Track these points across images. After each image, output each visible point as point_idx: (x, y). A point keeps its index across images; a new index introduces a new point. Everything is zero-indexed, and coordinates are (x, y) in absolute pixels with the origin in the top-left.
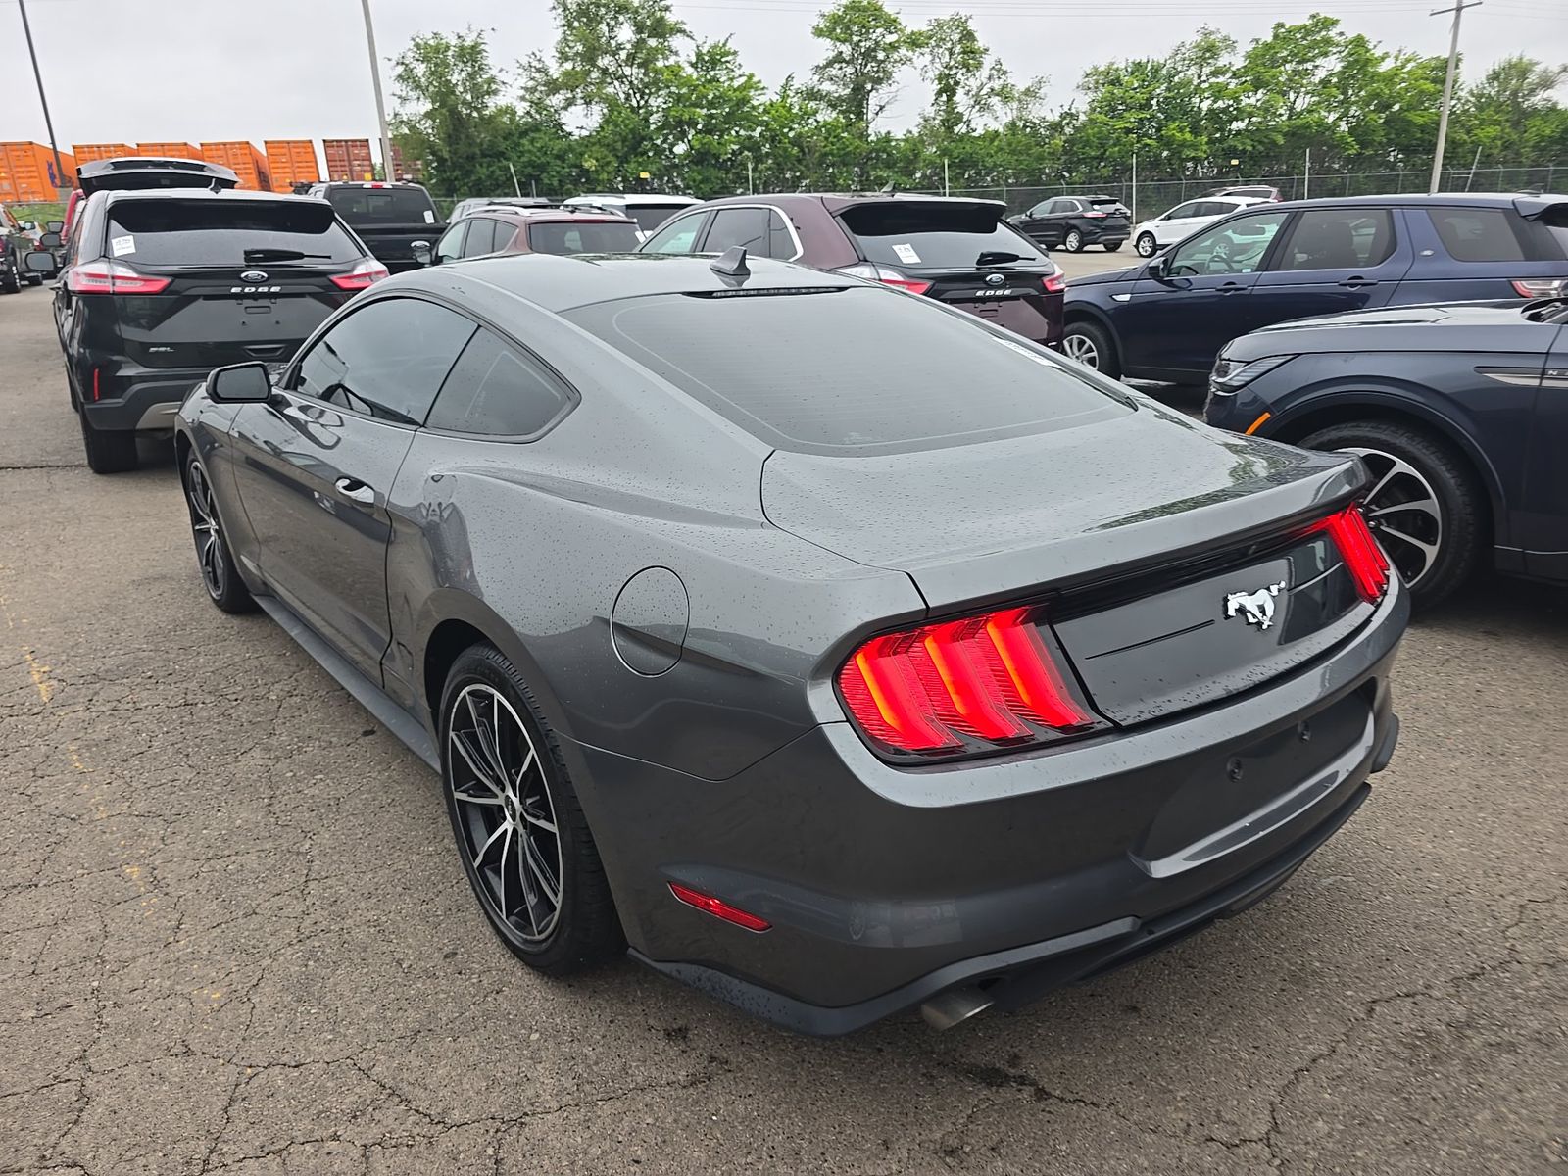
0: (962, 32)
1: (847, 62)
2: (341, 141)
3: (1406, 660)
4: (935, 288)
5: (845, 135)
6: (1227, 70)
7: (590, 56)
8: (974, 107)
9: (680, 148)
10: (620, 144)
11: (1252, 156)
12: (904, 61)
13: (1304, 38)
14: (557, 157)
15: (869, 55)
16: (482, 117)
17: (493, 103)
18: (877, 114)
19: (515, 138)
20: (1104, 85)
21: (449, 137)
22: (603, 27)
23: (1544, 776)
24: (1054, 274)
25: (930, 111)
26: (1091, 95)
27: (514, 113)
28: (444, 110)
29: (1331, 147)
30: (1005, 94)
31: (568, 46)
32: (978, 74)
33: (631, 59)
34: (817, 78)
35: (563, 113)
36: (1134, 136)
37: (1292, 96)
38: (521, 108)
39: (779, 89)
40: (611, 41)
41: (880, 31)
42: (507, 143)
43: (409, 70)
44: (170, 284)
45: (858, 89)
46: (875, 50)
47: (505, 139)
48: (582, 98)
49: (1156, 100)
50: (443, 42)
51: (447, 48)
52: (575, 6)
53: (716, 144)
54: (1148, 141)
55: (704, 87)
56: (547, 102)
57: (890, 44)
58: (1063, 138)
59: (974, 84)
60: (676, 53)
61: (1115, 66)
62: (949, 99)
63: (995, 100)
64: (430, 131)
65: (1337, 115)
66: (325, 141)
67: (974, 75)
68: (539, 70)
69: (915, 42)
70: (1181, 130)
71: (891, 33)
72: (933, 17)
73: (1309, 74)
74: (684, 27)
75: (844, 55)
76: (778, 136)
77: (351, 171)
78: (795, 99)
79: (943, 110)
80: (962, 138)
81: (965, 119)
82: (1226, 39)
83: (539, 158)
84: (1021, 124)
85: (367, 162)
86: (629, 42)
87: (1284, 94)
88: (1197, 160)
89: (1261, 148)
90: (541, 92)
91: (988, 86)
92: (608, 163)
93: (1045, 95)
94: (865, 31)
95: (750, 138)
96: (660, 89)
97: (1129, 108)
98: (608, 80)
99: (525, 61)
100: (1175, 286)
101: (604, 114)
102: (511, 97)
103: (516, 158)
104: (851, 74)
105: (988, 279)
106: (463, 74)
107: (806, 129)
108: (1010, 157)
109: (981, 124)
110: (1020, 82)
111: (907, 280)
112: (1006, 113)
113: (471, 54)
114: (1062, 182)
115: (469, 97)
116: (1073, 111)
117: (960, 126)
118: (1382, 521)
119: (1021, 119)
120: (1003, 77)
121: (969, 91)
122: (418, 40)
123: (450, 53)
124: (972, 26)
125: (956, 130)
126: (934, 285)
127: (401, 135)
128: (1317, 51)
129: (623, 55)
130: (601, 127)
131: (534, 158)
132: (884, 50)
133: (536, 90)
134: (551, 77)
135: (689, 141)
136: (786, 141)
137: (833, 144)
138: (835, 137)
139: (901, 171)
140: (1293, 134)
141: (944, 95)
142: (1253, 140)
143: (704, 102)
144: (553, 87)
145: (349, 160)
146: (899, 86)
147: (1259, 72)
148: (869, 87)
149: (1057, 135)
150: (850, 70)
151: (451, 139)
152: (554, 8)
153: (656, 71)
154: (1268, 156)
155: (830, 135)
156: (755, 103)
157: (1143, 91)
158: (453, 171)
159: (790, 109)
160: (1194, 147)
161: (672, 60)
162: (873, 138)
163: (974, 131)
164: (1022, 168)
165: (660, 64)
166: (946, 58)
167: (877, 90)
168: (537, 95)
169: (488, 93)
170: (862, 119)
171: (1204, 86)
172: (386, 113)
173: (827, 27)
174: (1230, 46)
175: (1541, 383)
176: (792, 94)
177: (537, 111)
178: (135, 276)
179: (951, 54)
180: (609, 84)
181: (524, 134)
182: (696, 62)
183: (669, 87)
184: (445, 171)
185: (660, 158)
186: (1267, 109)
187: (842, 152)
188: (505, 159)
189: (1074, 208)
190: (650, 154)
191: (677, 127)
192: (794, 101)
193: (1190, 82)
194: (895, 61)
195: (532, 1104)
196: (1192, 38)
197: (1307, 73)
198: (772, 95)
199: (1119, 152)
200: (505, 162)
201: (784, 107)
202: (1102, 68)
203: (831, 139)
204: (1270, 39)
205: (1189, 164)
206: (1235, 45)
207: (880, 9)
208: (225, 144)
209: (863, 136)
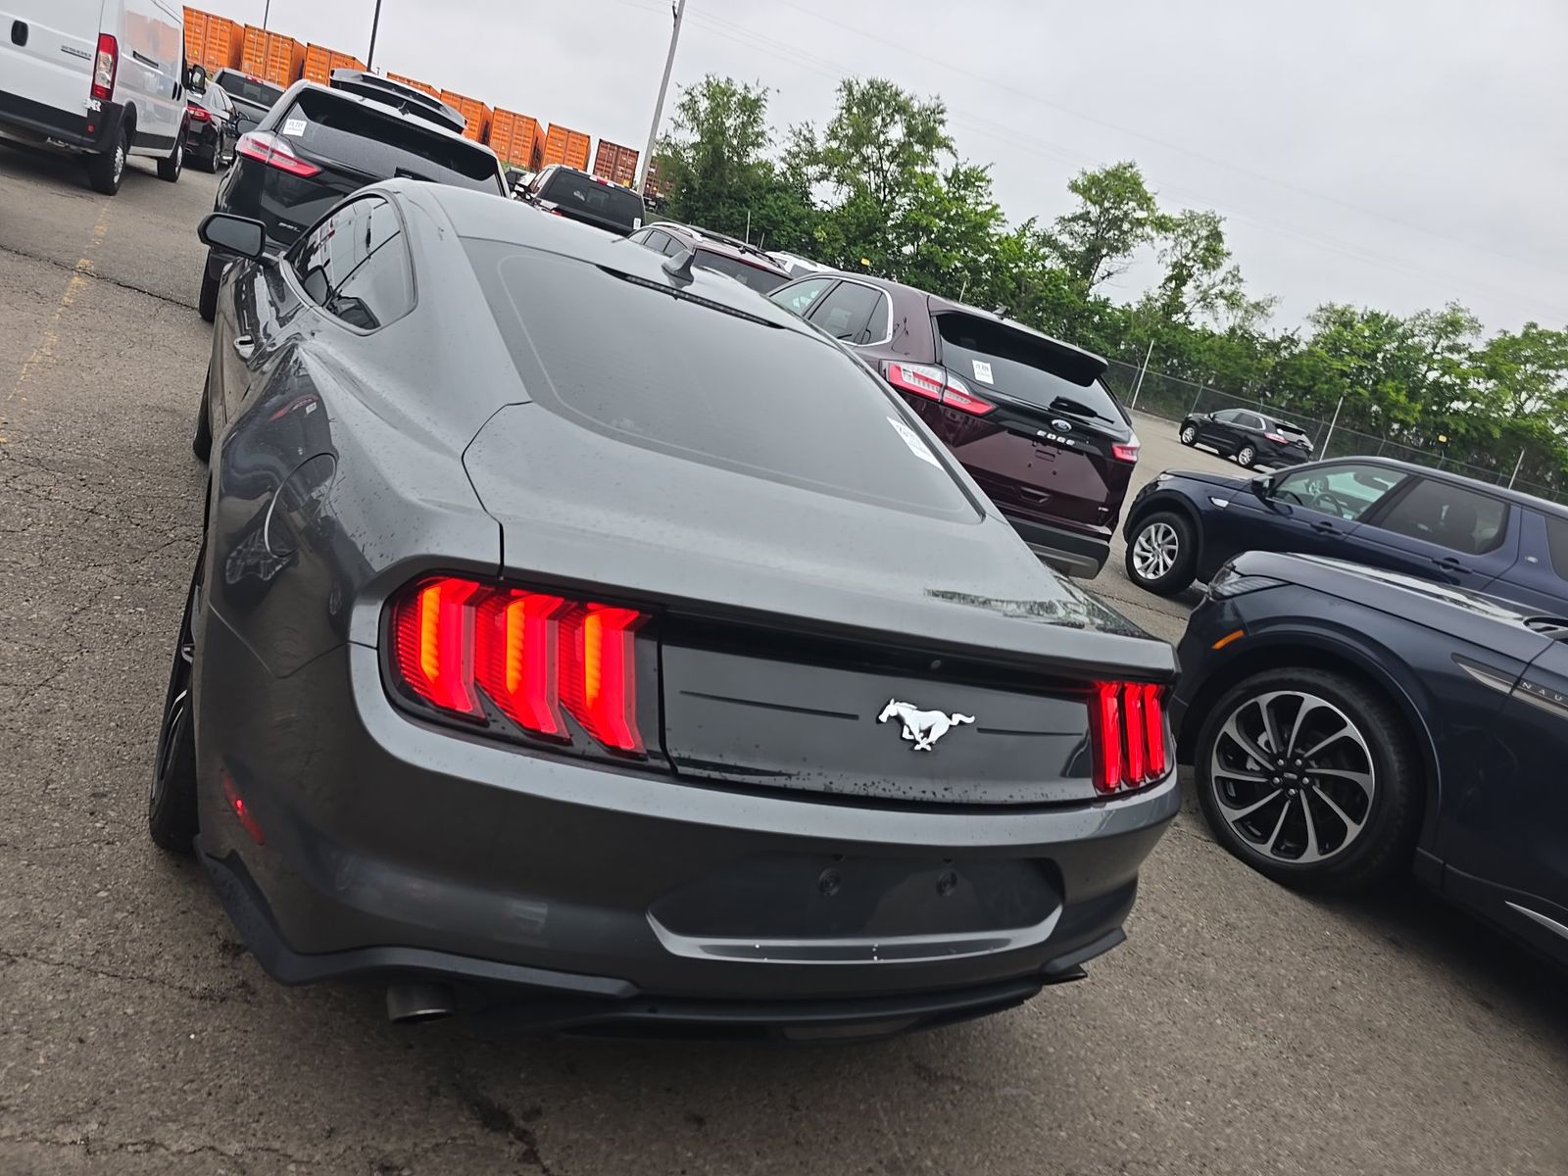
0: (1211, 231)
1: (1092, 223)
2: (614, 145)
3: (1281, 930)
4: (996, 413)
5: (1066, 288)
6: (1464, 350)
7: (857, 141)
8: (1198, 301)
9: (908, 250)
10: (854, 227)
11: (1462, 439)
12: (1143, 238)
13: (1554, 345)
14: (793, 220)
15: (1115, 223)
16: (740, 163)
17: (754, 155)
18: (1103, 278)
19: (763, 191)
20: (1334, 323)
21: (706, 171)
22: (878, 120)
23: (1337, 1095)
24: (1126, 442)
25: (1155, 293)
26: (1318, 329)
27: (771, 170)
28: (709, 147)
29: (1549, 458)
30: (1233, 301)
31: (841, 127)
32: (1213, 273)
33: (892, 157)
34: (1058, 227)
35: (814, 184)
36: (1349, 381)
37: (1524, 395)
38: (780, 167)
39: (1019, 226)
40: (881, 135)
41: (1132, 204)
42: (754, 193)
43: (693, 101)
44: (318, 173)
45: (1093, 250)
46: (1122, 220)
47: (753, 189)
48: (836, 176)
49: (1382, 354)
50: (733, 88)
51: (733, 94)
52: (859, 95)
53: (941, 255)
54: (1361, 390)
55: (949, 202)
56: (804, 170)
57: (1138, 219)
58: (1277, 359)
59: (1206, 281)
60: (936, 165)
61: (1352, 310)
62: (1178, 287)
63: (1221, 302)
64: (691, 161)
65: (1564, 430)
66: (601, 140)
67: (1210, 274)
68: (806, 140)
69: (1162, 225)
70: (1398, 391)
71: (1142, 209)
72: (1188, 208)
73: (1549, 381)
74: (952, 143)
75: (1091, 216)
76: (1001, 267)
77: (614, 173)
78: (1031, 240)
79: (1168, 296)
80: (1177, 326)
81: (1186, 310)
82: (1473, 320)
83: (777, 215)
84: (1239, 332)
85: (631, 171)
86: (896, 141)
87: (1517, 392)
88: (1405, 425)
89: (1475, 434)
90: (802, 159)
91: (1219, 287)
92: (837, 240)
93: (1273, 314)
94: (1119, 200)
95: (975, 261)
96: (907, 191)
97: (1352, 353)
98: (866, 169)
99: (796, 128)
100: (1273, 508)
101: (849, 197)
102: (772, 154)
103: (757, 208)
104: (1091, 235)
105: (1054, 422)
106: (739, 120)
107: (1030, 270)
108: (1217, 359)
109: (1200, 320)
110: (1251, 294)
111: (972, 395)
112: (1228, 318)
113: (751, 107)
114: (1261, 399)
115: (735, 142)
116: (1295, 337)
117: (1179, 316)
118: (1317, 782)
119: (1241, 328)
120: (1236, 284)
121: (1199, 286)
122: (711, 79)
123: (734, 99)
124: (1222, 227)
125: (1174, 318)
126: (996, 410)
127: (664, 155)
128: (1563, 362)
129: (888, 150)
130: (843, 207)
131: (771, 214)
132: (1130, 222)
133: (798, 156)
134: (816, 149)
135: (918, 245)
136: (1008, 274)
137: (1050, 291)
138: (1054, 286)
139: (1106, 337)
140: (1513, 433)
141: (1174, 282)
142: (1468, 424)
143: (945, 215)
144: (814, 158)
145: (616, 164)
146: (1133, 260)
147: (1496, 363)
148: (1104, 252)
149: (1271, 354)
150: (1092, 230)
151: (706, 173)
152: (840, 90)
153: (913, 175)
154: (1480, 444)
155: (1050, 283)
156: (992, 231)
157: (1372, 341)
158: (698, 202)
159: (1022, 247)
160: (1406, 411)
161: (929, 170)
162: (1091, 299)
163: (1191, 324)
164: (1225, 374)
165: (918, 169)
166: (1188, 249)
167: (1111, 257)
168: (797, 161)
169: (753, 144)
170: (1088, 279)
171: (1436, 357)
172: (658, 133)
173: (1084, 186)
174: (1476, 328)
175: (1511, 692)
176: (1028, 234)
177: (792, 175)
178: (292, 156)
179: (1195, 245)
180: (865, 172)
181: (772, 190)
182: (951, 179)
183: (917, 192)
184: (690, 199)
185: (886, 251)
186: (1494, 401)
187: (1056, 302)
188: (747, 206)
189: (1258, 424)
190: (879, 245)
191: (911, 229)
192: (1029, 241)
193: (1422, 349)
194: (1137, 236)
195: (39, 949)
196: (1440, 308)
197: (1546, 379)
198: (1010, 230)
199: (1328, 390)
200: (745, 209)
201: (1016, 243)
202: (1339, 307)
203: (1050, 287)
204: (1518, 335)
205: (1396, 426)
206: (1481, 329)
207: (1140, 184)
208: (515, 115)
209: (1083, 294)
